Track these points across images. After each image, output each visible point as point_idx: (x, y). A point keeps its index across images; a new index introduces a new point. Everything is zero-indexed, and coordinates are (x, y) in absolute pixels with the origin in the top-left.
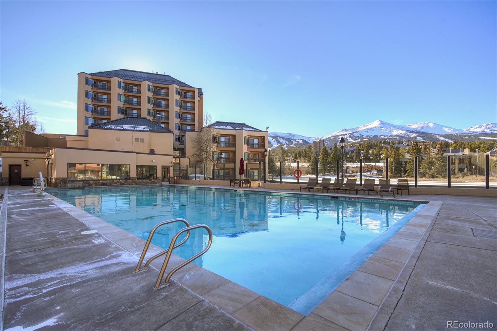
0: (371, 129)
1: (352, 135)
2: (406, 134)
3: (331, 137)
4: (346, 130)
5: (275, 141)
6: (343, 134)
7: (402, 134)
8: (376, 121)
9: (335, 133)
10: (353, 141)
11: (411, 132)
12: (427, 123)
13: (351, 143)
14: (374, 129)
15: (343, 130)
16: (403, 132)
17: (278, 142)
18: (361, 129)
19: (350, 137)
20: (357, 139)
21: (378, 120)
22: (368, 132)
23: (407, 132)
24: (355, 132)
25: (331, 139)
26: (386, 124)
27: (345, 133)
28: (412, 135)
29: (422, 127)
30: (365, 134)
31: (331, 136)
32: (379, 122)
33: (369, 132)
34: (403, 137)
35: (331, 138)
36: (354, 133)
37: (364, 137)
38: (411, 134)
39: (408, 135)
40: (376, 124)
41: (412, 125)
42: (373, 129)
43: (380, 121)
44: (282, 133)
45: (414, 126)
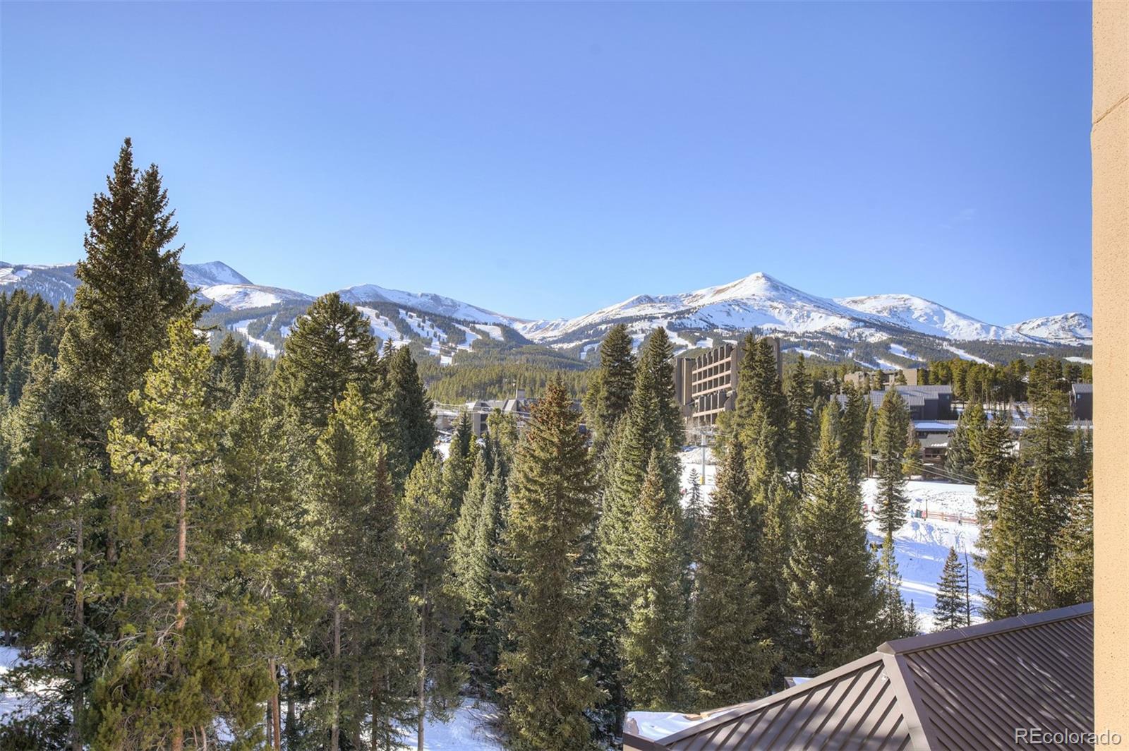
0: (738, 302)
1: (679, 321)
2: (853, 330)
3: (600, 324)
4: (650, 300)
5: (390, 323)
6: (643, 313)
7: (839, 329)
8: (754, 276)
9: (614, 310)
10: (691, 347)
11: (869, 324)
12: (906, 296)
13: (681, 352)
14: (750, 303)
15: (639, 301)
16: (845, 323)
17: (405, 329)
18: (701, 302)
19: (671, 327)
20: (699, 339)
21: (760, 274)
22: (729, 314)
23: (855, 325)
24: (688, 311)
25: (602, 332)
26: (785, 289)
27: (648, 310)
28: (872, 335)
29: (893, 311)
30: (719, 319)
31: (595, 318)
32: (763, 281)
33: (732, 313)
34: (843, 340)
35: (603, 327)
36: (682, 313)
37: (719, 331)
38: (867, 332)
39: (860, 336)
40: (751, 287)
41: (862, 302)
42: (745, 304)
43: (764, 276)
44: (403, 292)
45: (869, 307)
